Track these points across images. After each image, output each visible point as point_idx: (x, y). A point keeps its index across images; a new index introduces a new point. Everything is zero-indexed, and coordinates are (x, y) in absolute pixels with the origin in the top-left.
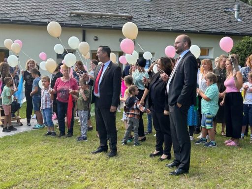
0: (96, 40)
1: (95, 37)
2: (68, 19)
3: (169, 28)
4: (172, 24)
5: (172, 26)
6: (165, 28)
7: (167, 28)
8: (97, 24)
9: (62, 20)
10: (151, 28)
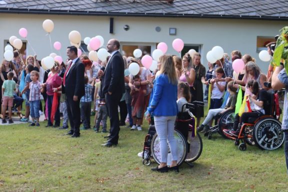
0: (127, 29)
1: (127, 26)
2: (94, 5)
3: (220, 13)
4: (226, 8)
5: (225, 10)
6: (215, 13)
7: (217, 13)
8: (127, 11)
9: (85, 8)
10: (195, 13)
